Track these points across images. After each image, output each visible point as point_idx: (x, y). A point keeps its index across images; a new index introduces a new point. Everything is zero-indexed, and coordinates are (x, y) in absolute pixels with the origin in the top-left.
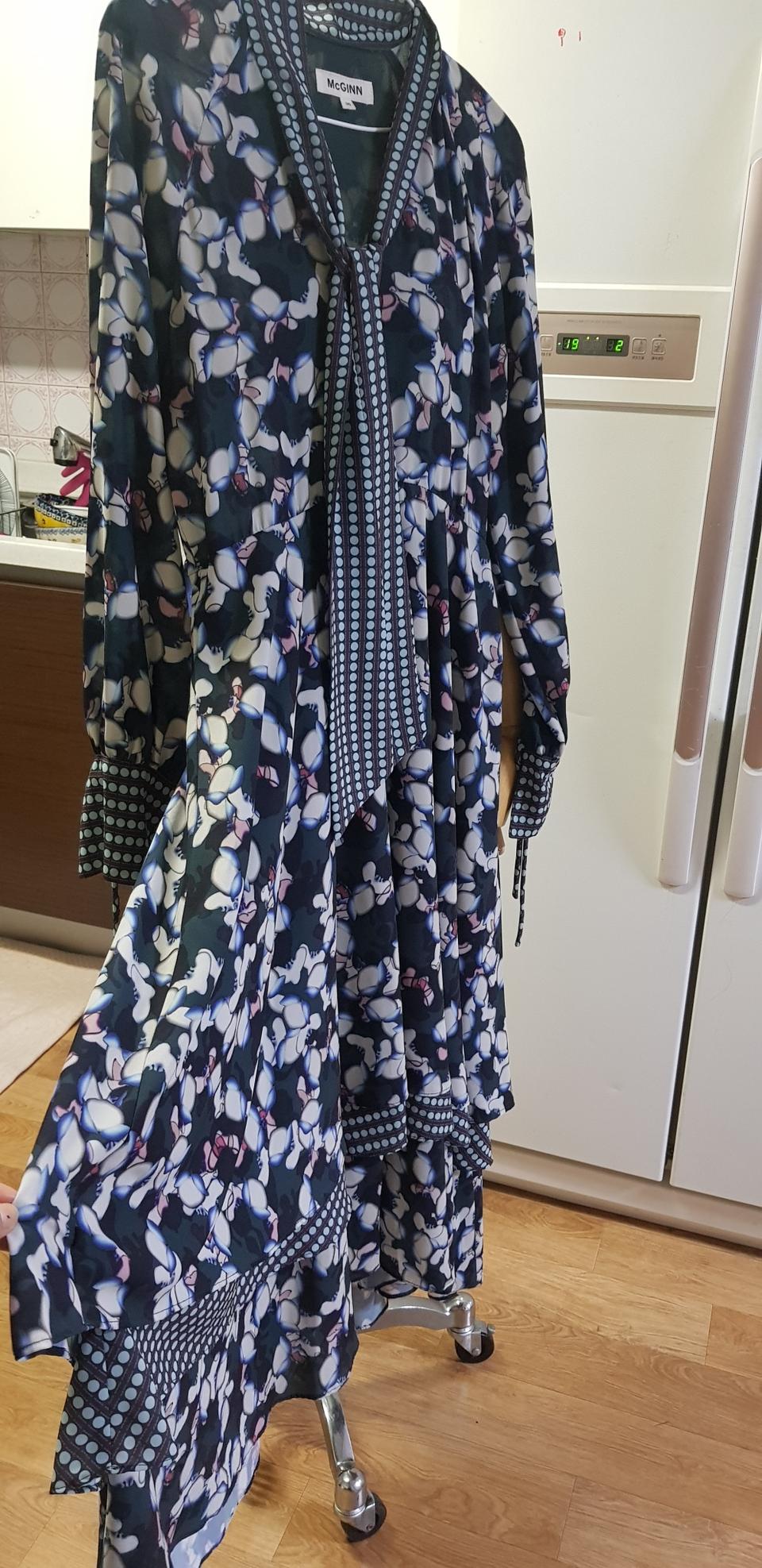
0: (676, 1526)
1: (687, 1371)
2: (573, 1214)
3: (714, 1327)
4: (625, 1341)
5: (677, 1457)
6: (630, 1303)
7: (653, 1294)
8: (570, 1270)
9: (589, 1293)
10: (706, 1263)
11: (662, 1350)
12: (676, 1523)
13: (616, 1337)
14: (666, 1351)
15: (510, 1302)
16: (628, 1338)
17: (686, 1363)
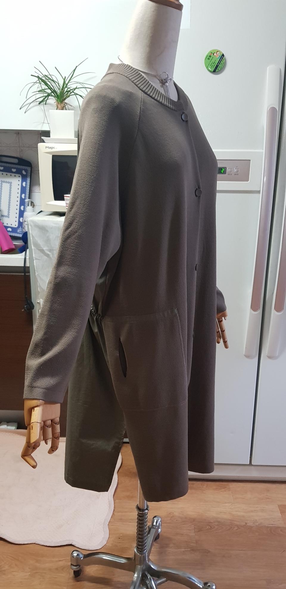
1: (281, 531)
2: (218, 483)
3: (282, 512)
4: (256, 526)
6: (252, 511)
7: (258, 506)
8: (227, 504)
9: (236, 511)
10: (268, 491)
11: (269, 526)
13: (253, 525)
14: (271, 526)
15: (212, 522)
16: (257, 524)
17: (279, 527)
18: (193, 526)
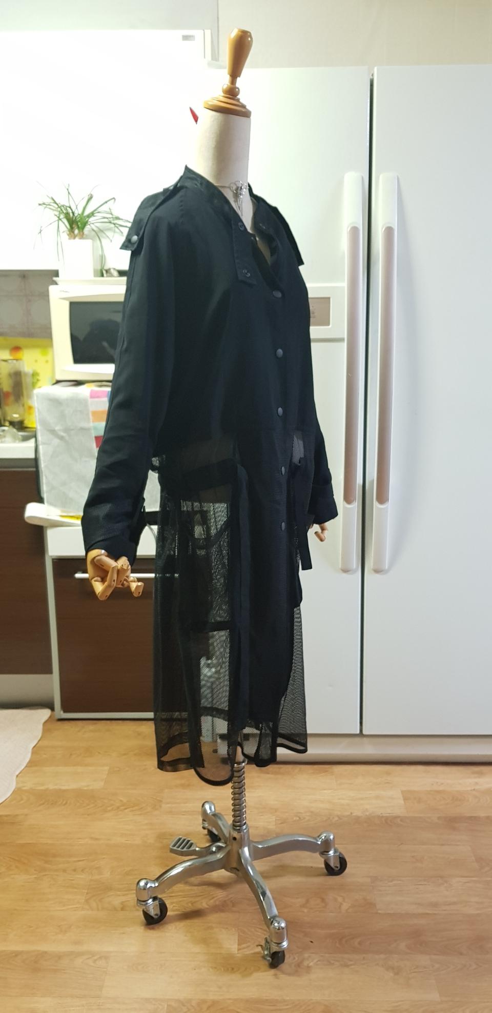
0: (426, 884)
1: (401, 821)
2: (316, 767)
3: (405, 799)
4: (366, 815)
5: (413, 857)
6: (362, 799)
7: (371, 792)
8: (325, 791)
9: (340, 799)
10: (388, 773)
11: (385, 815)
12: (425, 883)
13: (362, 815)
14: (388, 815)
15: (303, 812)
16: (368, 813)
17: (399, 817)
18: (274, 817)
